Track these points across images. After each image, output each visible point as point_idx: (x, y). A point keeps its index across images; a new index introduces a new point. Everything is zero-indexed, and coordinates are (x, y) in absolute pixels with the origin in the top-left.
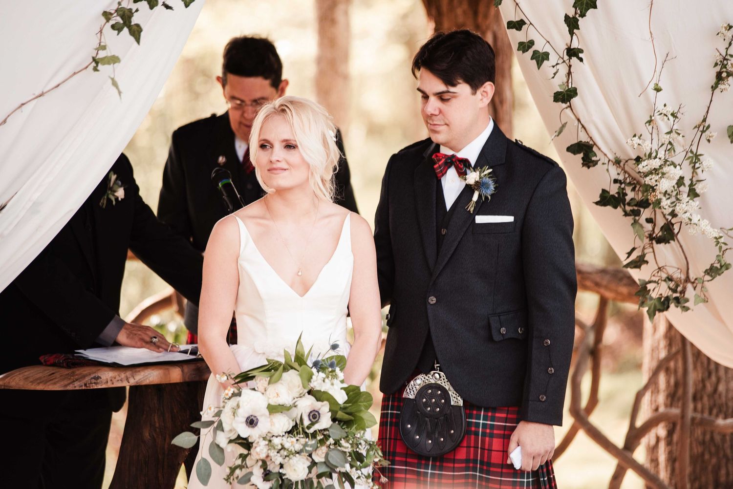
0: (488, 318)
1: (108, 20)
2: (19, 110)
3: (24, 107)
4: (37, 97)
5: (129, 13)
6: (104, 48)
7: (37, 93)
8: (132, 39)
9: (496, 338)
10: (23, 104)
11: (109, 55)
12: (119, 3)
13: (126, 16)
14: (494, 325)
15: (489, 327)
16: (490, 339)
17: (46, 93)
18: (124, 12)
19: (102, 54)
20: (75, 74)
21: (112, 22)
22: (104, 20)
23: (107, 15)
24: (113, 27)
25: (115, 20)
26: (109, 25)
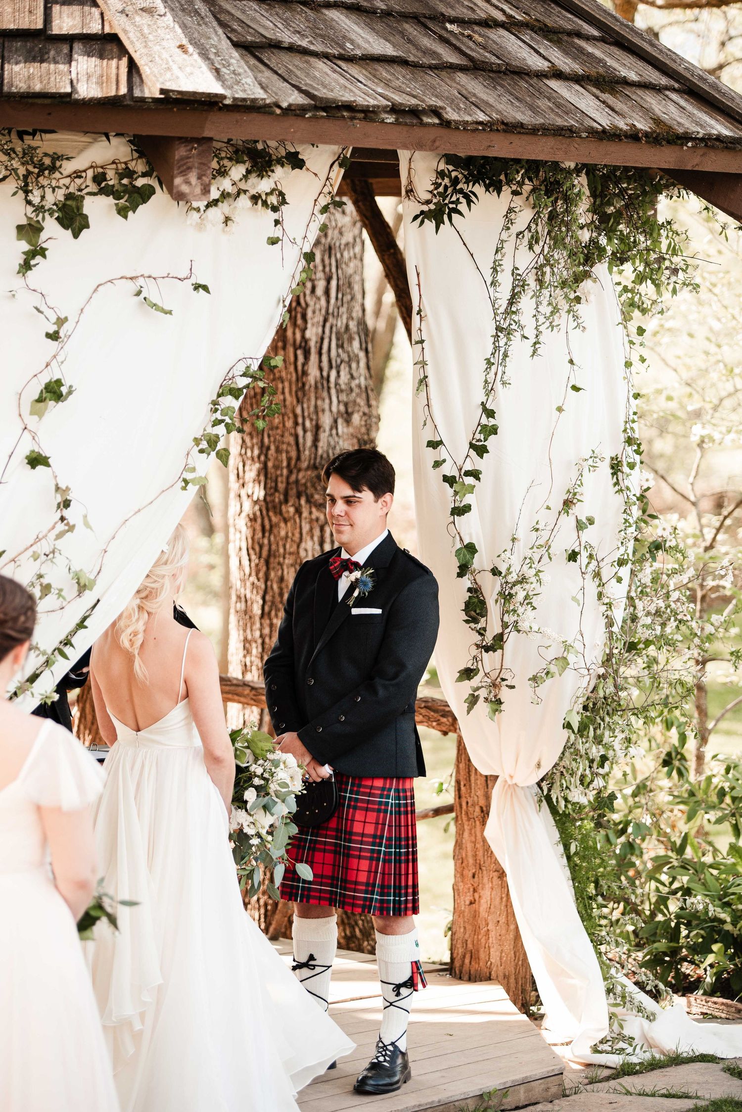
1: (198, 445)
2: (124, 526)
3: (127, 523)
4: (136, 513)
5: (215, 439)
6: (193, 470)
7: (136, 510)
8: (219, 462)
10: (127, 521)
11: (198, 476)
12: (205, 430)
13: (213, 442)
17: (143, 508)
18: (210, 438)
19: (189, 476)
20: (163, 492)
21: (201, 447)
22: (194, 444)
23: (197, 441)
24: (202, 451)
25: (204, 445)
26: (196, 449)
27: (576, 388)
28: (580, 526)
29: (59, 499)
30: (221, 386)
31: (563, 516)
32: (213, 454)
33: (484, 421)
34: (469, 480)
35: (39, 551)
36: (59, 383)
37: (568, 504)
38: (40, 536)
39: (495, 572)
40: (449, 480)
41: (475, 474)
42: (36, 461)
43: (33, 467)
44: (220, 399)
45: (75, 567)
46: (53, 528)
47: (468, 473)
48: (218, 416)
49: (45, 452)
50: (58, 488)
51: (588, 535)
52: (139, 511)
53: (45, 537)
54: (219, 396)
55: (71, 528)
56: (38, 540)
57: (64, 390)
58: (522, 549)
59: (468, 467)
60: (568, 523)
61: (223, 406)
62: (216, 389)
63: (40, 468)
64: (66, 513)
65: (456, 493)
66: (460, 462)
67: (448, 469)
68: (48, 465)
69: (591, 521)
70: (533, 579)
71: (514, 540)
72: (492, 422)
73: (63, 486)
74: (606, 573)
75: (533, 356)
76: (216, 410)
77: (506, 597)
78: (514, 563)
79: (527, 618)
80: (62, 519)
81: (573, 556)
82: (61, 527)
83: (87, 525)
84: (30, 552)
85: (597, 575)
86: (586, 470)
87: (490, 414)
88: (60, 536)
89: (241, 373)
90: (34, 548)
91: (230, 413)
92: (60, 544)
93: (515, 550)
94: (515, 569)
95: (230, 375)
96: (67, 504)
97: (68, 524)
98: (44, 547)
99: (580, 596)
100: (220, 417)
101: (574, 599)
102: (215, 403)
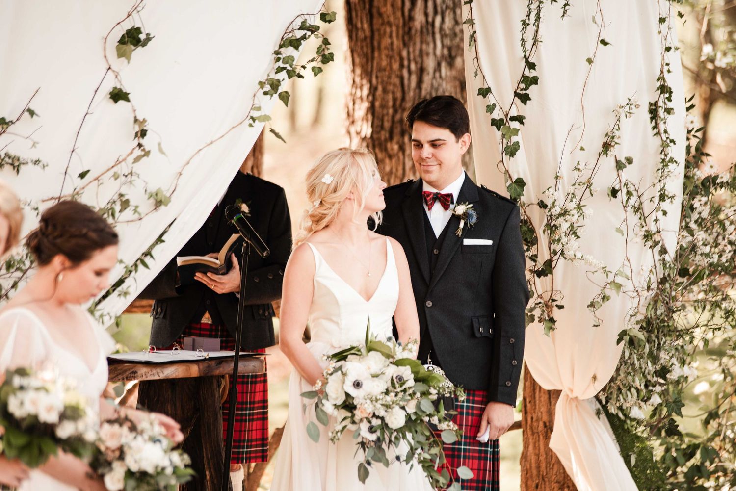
0: (471, 320)
1: (262, 87)
2: (198, 155)
3: (201, 152)
4: (208, 145)
5: (277, 83)
6: (259, 109)
7: (209, 142)
8: (281, 102)
9: (478, 335)
10: (200, 150)
11: (263, 114)
12: (268, 75)
13: (275, 85)
14: (476, 325)
15: (472, 327)
16: (473, 335)
17: (215, 141)
18: (273, 82)
19: (255, 114)
20: (233, 127)
21: (265, 89)
22: (259, 87)
23: (262, 84)
24: (266, 93)
25: (267, 88)
26: (261, 91)
27: (604, 43)
28: (619, 166)
29: (137, 128)
30: (282, 38)
31: (603, 157)
32: (276, 96)
33: (527, 73)
34: (515, 125)
35: (119, 172)
36: (138, 31)
37: (606, 146)
38: (120, 159)
39: (542, 205)
40: (497, 124)
41: (520, 119)
42: (118, 96)
43: (116, 101)
44: (282, 50)
45: (152, 188)
46: (132, 153)
47: (513, 119)
48: (280, 64)
49: (126, 89)
50: (136, 120)
51: (627, 174)
52: (212, 143)
53: (124, 160)
54: (281, 47)
55: (147, 154)
56: (118, 162)
57: (142, 37)
58: (565, 186)
59: (514, 113)
60: (608, 162)
61: (284, 56)
62: (279, 41)
63: (121, 102)
64: (142, 141)
65: (503, 136)
66: (506, 109)
67: (497, 115)
68: (128, 100)
69: (630, 161)
70: (575, 212)
71: (557, 177)
72: (533, 73)
73: (140, 118)
74: (647, 208)
75: (563, 16)
76: (278, 60)
77: (552, 228)
78: (558, 197)
79: (572, 246)
80: (140, 145)
81: (614, 193)
82: (138, 152)
83: (161, 151)
84: (111, 173)
85: (638, 209)
86: (623, 118)
87: (532, 66)
88: (137, 160)
89: (298, 27)
90: (115, 169)
91: (290, 61)
92: (138, 167)
93: (560, 185)
94: (560, 203)
95: (290, 29)
96: (143, 133)
97: (144, 150)
98: (124, 169)
99: (623, 228)
100: (282, 65)
101: (619, 230)
102: (277, 53)
